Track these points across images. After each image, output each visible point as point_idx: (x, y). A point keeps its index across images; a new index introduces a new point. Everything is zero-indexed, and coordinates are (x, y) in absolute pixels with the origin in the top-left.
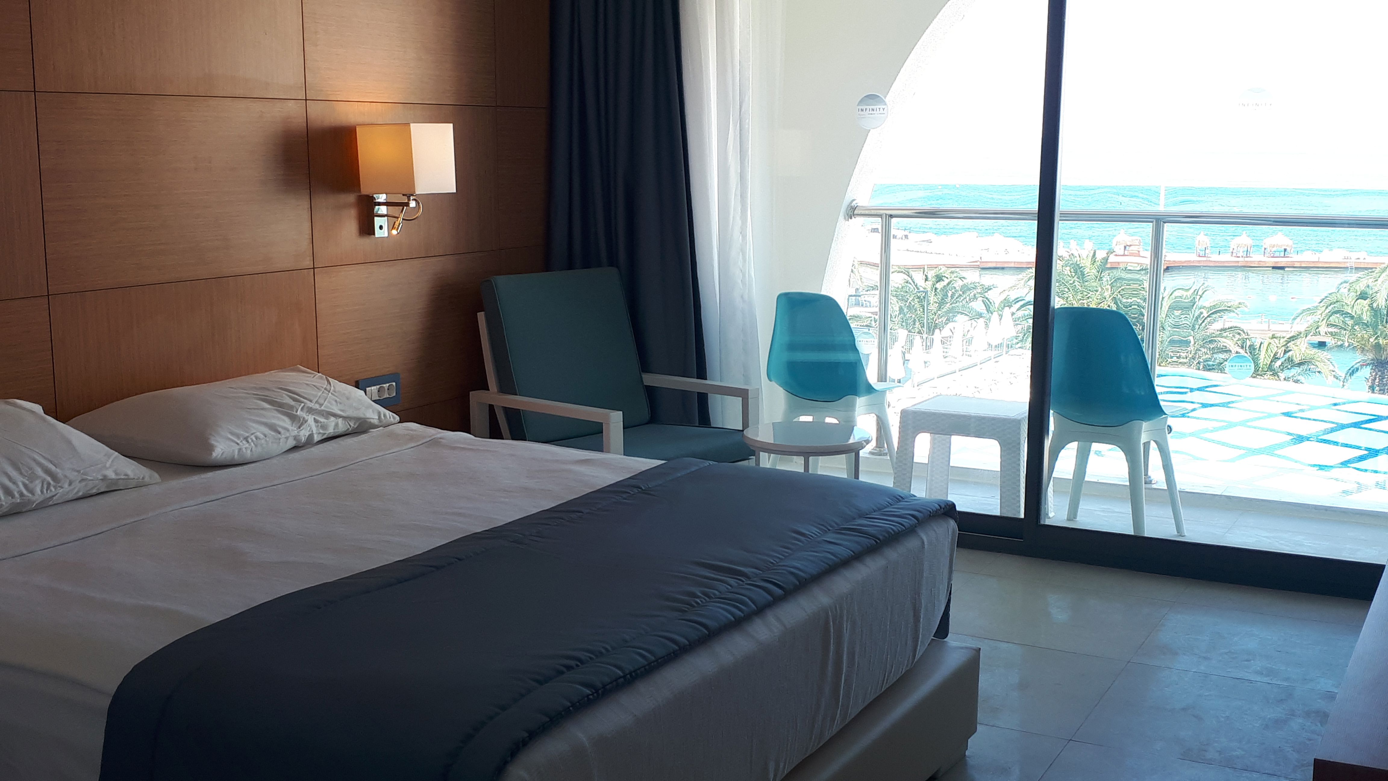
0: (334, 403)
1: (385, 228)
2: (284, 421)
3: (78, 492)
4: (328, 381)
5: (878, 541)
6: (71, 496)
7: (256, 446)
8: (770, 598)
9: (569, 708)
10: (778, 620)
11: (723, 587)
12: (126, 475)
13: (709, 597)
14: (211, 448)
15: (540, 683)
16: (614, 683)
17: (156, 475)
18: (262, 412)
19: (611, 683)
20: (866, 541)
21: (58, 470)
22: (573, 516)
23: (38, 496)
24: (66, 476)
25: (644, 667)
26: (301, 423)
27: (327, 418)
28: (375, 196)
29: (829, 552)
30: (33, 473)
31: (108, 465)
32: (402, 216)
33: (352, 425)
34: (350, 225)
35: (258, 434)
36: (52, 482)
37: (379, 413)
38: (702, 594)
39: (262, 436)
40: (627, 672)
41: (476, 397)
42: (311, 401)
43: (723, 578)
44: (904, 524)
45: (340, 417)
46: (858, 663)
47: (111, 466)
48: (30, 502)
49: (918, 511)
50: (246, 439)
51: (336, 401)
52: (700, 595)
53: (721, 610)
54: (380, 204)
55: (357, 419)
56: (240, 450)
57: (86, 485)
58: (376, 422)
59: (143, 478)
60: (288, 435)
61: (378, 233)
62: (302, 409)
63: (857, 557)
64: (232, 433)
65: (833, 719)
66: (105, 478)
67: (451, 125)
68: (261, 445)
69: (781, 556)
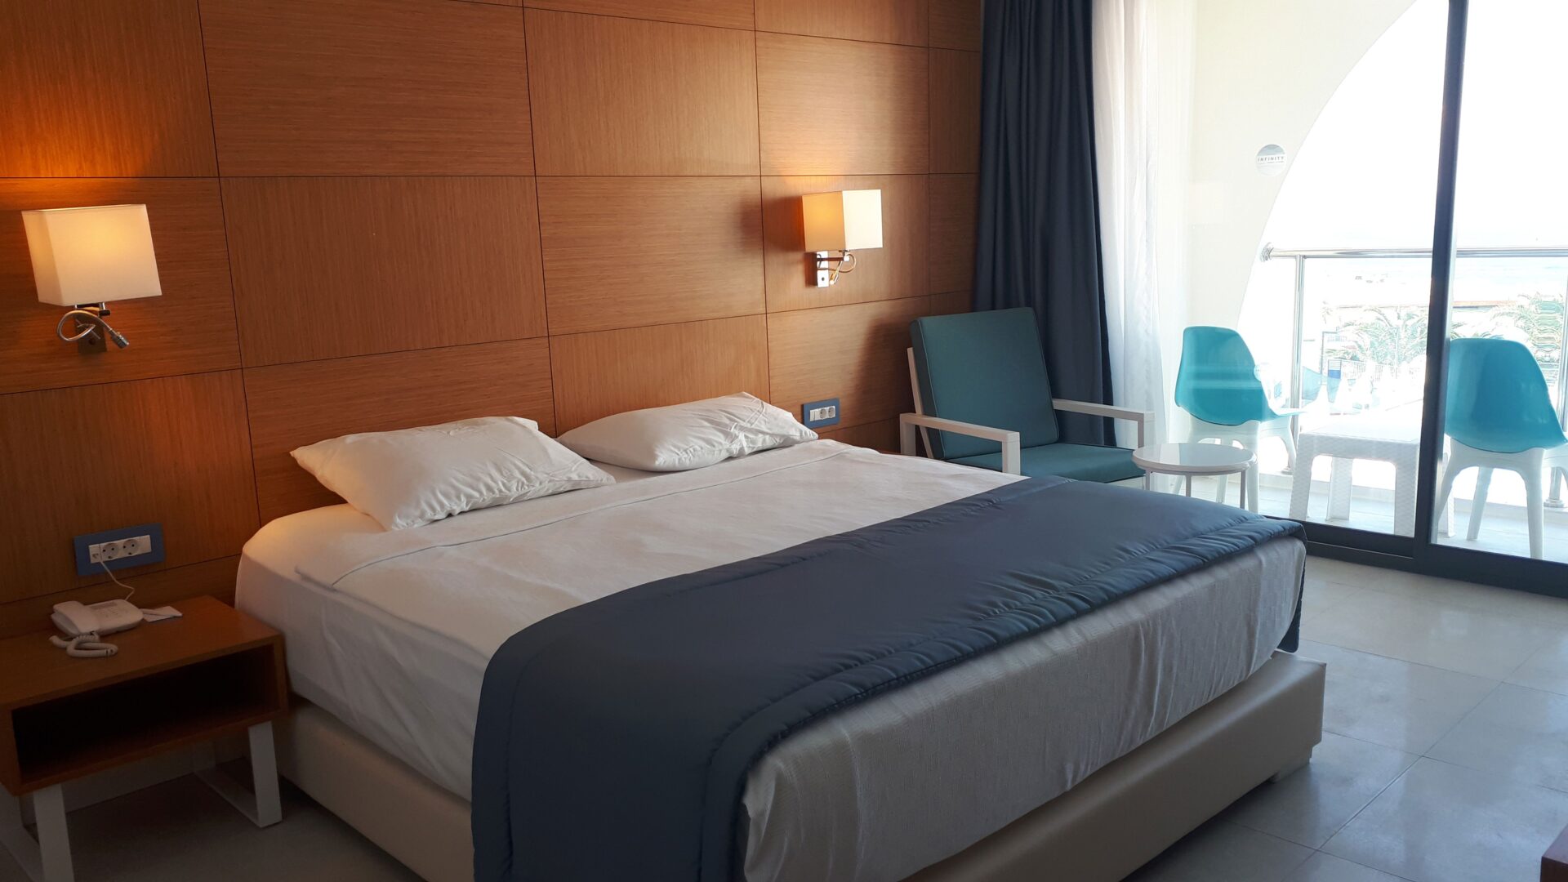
0: (763, 422)
1: (827, 279)
2: (719, 437)
3: (548, 490)
4: (762, 404)
5: (1206, 560)
6: (542, 493)
7: (694, 456)
8: (1073, 612)
9: (834, 705)
10: (1080, 632)
11: (1026, 599)
12: (587, 477)
13: (1010, 607)
14: (654, 457)
15: (816, 679)
16: (886, 685)
17: (612, 478)
18: (702, 429)
19: (883, 684)
20: (1192, 560)
21: (532, 473)
22: (920, 525)
23: (514, 493)
24: (537, 478)
25: (922, 670)
26: (732, 438)
27: (756, 435)
28: (818, 253)
29: (1148, 570)
30: (512, 475)
31: (573, 469)
32: (838, 269)
33: (778, 440)
34: (798, 276)
35: (697, 447)
36: (525, 482)
37: (801, 432)
38: (1004, 604)
39: (699, 449)
40: (902, 674)
41: (905, 419)
42: (744, 421)
43: (1031, 590)
44: (1240, 545)
45: (767, 434)
46: (1177, 676)
47: (576, 470)
48: (507, 497)
49: (1259, 533)
50: (685, 451)
51: (765, 421)
52: (1002, 605)
53: (1014, 621)
54: (822, 260)
55: (783, 436)
56: (680, 459)
57: (555, 485)
58: (798, 438)
59: (602, 480)
60: (721, 448)
61: (821, 284)
62: (735, 427)
63: (1182, 574)
64: (675, 446)
65: (1146, 725)
66: (569, 480)
67: (879, 191)
68: (698, 456)
69: (1098, 572)
